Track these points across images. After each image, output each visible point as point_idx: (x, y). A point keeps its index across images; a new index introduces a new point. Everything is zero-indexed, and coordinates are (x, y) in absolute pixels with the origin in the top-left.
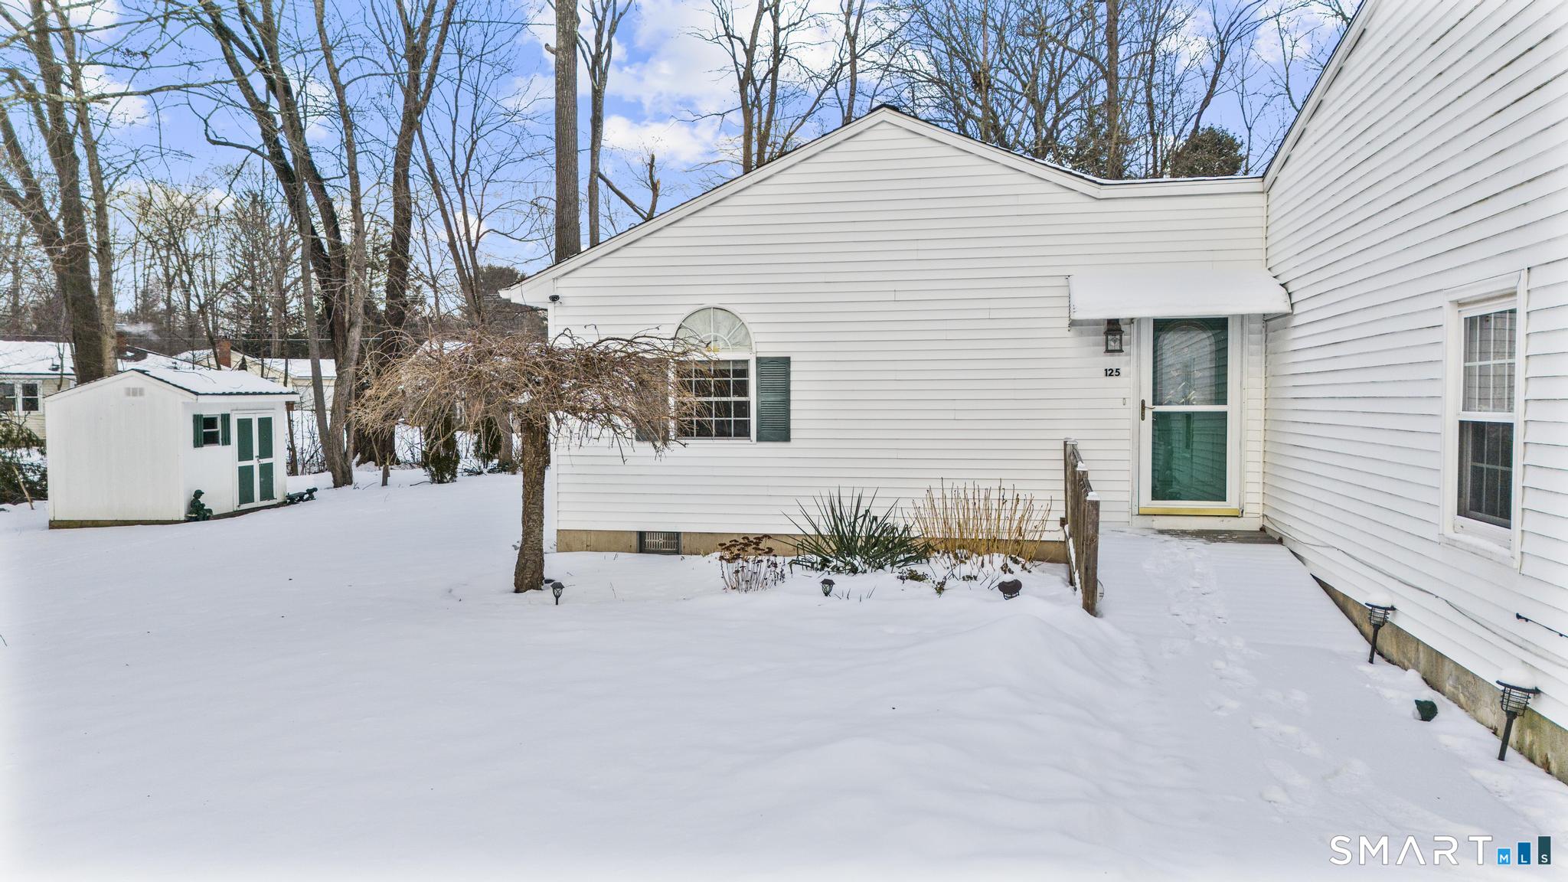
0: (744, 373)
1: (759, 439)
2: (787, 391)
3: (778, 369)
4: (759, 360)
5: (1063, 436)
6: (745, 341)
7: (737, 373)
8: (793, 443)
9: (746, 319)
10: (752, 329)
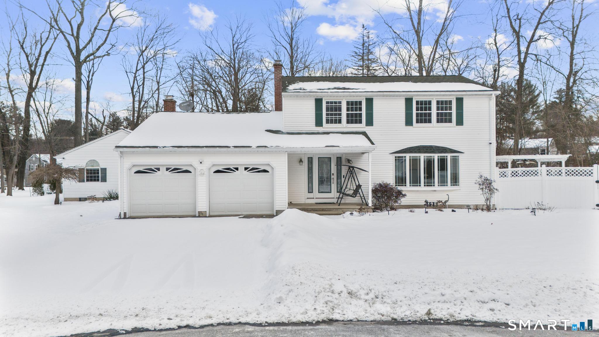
0: (99, 171)
1: (101, 182)
2: (106, 174)
3: (104, 170)
4: (101, 169)
6: (98, 165)
7: (97, 171)
8: (107, 182)
10: (100, 163)
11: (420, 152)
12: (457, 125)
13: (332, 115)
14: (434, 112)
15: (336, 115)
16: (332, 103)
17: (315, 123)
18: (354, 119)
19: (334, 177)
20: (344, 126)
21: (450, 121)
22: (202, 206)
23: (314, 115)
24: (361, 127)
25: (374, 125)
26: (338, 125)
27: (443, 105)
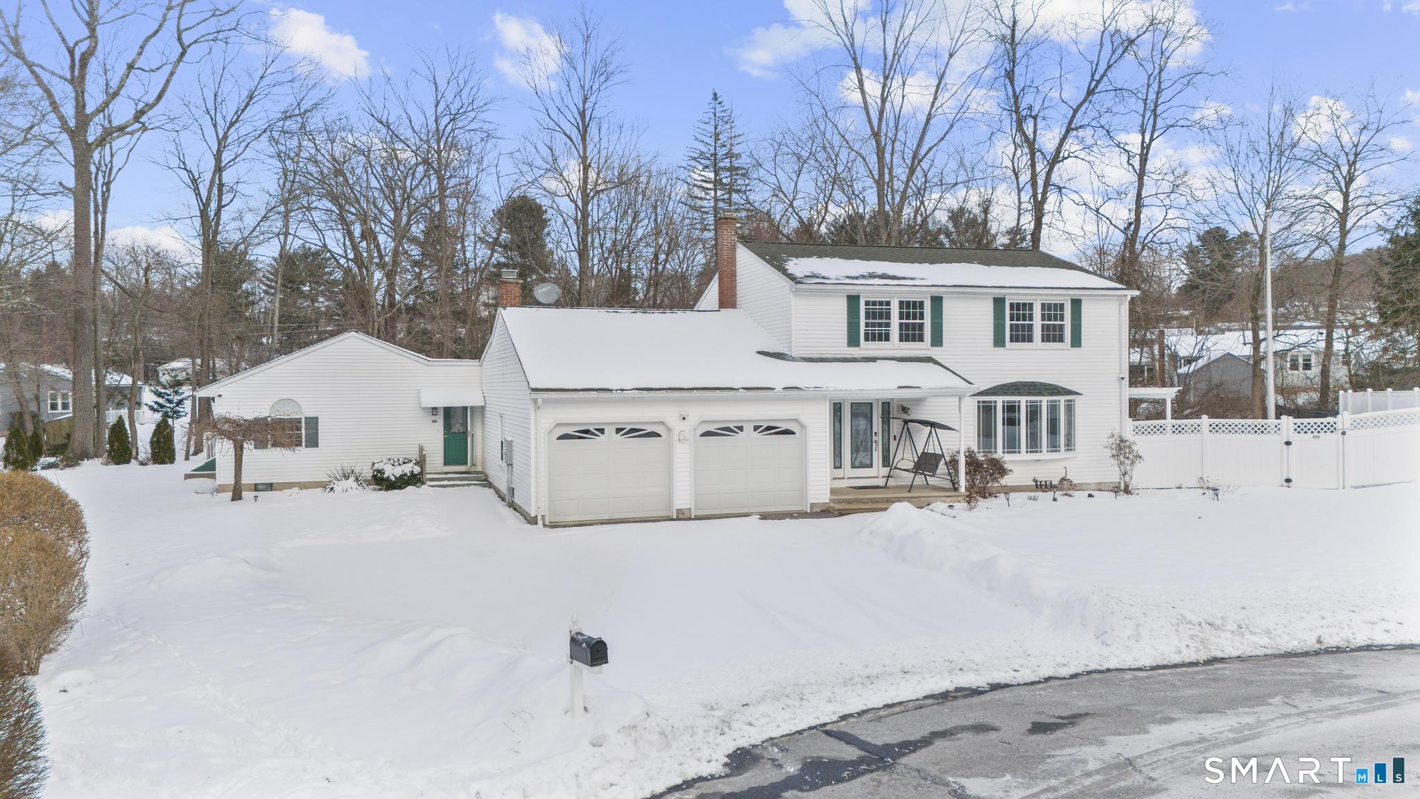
0: (300, 423)
1: (306, 446)
2: (317, 429)
3: (313, 422)
4: (306, 418)
5: (418, 443)
6: (300, 411)
7: (297, 423)
8: (319, 448)
9: (300, 403)
10: (303, 407)
11: (1020, 394)
12: (1072, 346)
13: (873, 325)
14: (1037, 323)
15: (880, 325)
16: (874, 303)
18: (911, 333)
19: (878, 439)
20: (894, 347)
21: (1061, 339)
22: (683, 499)
23: (846, 325)
24: (923, 348)
25: (944, 344)
26: (883, 344)
27: (1053, 311)
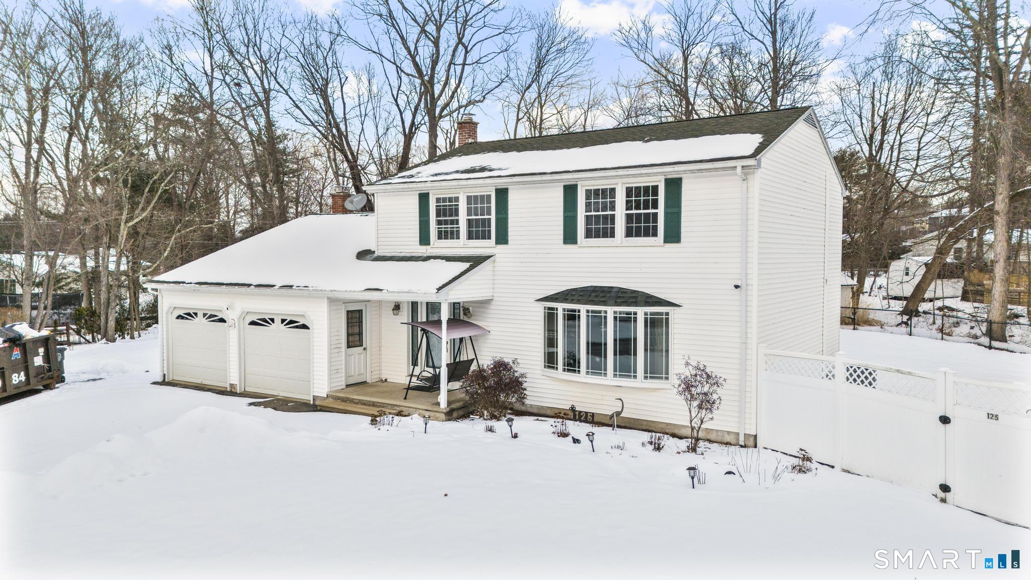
11: (579, 302)
13: (446, 222)
14: (620, 213)
15: (451, 222)
16: (444, 200)
17: (418, 239)
18: (480, 230)
20: (461, 245)
21: (655, 233)
22: (233, 376)
23: (418, 223)
24: (488, 246)
26: (454, 242)
27: (639, 196)
